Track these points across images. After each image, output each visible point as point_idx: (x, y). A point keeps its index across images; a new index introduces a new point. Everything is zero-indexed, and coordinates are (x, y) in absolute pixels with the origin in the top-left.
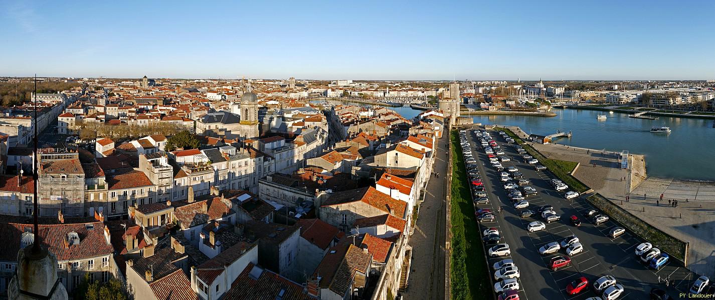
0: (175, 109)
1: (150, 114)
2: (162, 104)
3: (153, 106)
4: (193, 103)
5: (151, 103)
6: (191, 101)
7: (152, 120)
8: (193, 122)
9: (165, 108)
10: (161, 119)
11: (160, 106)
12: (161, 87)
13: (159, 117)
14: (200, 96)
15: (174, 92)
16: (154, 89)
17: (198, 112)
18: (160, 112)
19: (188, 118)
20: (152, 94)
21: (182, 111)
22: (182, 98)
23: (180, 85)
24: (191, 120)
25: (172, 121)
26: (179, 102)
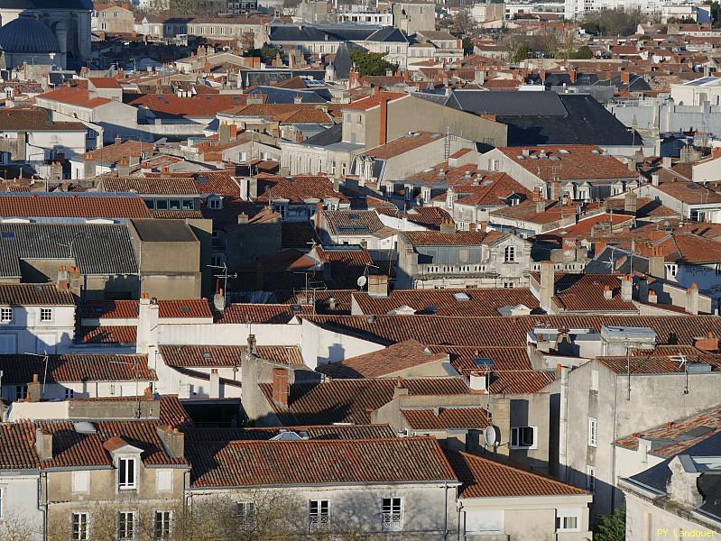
0: (355, 348)
1: (58, 411)
2: (190, 287)
3: (89, 306)
4: (564, 282)
5: (60, 269)
6: (542, 249)
7: (81, 480)
8: (577, 507)
9: (232, 334)
10: (200, 466)
11: (169, 309)
12: (158, 76)
13: (174, 440)
14: (650, 192)
15: (330, 138)
16: (76, 95)
17: (640, 385)
18: (173, 384)
19: (518, 459)
20: (59, 157)
21: (436, 369)
25: (329, 494)
26: (385, 265)
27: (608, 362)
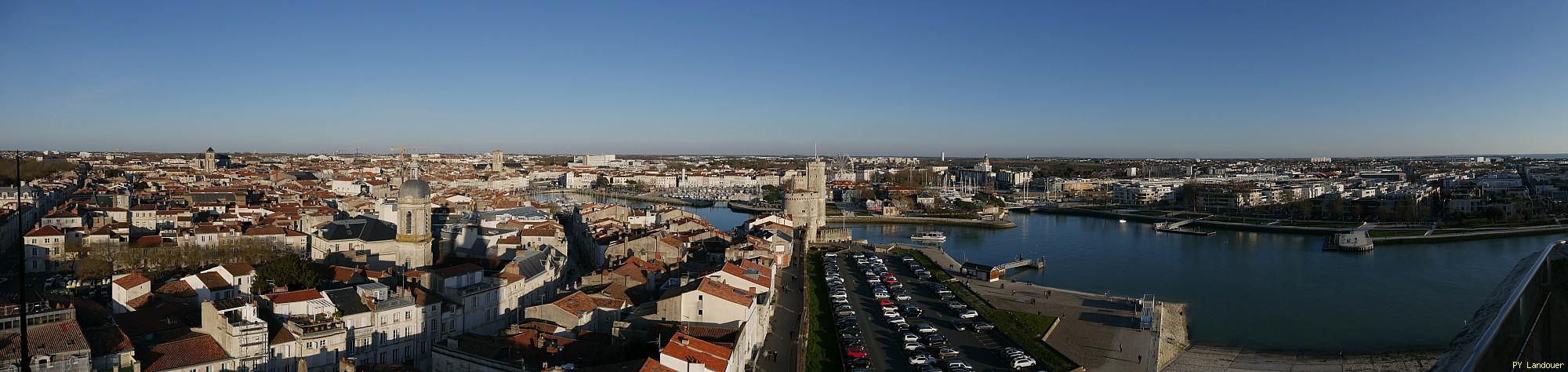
0: (269, 213)
1: (221, 223)
2: (244, 203)
3: (228, 207)
4: (304, 201)
5: (223, 200)
6: (301, 197)
7: (224, 234)
8: (305, 238)
9: (251, 211)
10: (244, 232)
11: (240, 207)
12: (242, 169)
13: (240, 228)
14: (319, 187)
15: (268, 179)
16: (228, 173)
17: (315, 218)
18: (240, 219)
19: (295, 230)
20: (224, 183)
21: (283, 216)
22: (284, 192)
23: (280, 166)
24: (301, 233)
25: (265, 236)
26: (276, 199)
27: (311, 215)
